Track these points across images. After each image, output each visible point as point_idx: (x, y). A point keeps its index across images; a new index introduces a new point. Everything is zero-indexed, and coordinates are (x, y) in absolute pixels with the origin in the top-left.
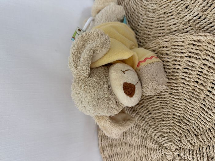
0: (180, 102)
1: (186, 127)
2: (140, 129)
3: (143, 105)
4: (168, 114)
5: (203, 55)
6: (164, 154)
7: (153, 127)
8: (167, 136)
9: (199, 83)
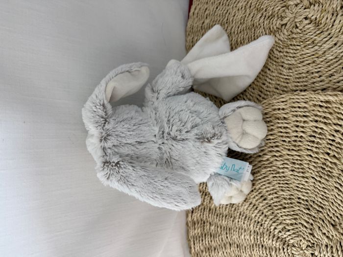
0: (306, 182)
1: (318, 216)
2: (252, 222)
4: (290, 199)
5: (334, 119)
6: (291, 255)
7: (271, 217)
9: (330, 155)
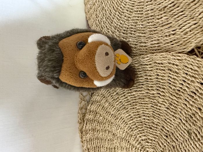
3: (135, 107)
8: (151, 143)
